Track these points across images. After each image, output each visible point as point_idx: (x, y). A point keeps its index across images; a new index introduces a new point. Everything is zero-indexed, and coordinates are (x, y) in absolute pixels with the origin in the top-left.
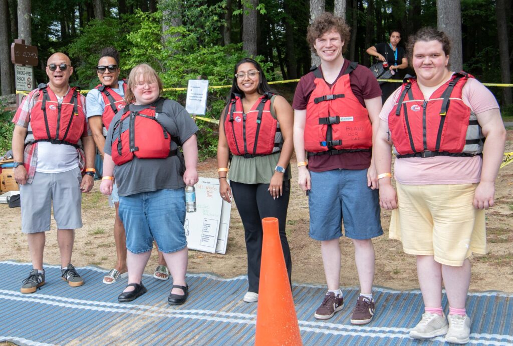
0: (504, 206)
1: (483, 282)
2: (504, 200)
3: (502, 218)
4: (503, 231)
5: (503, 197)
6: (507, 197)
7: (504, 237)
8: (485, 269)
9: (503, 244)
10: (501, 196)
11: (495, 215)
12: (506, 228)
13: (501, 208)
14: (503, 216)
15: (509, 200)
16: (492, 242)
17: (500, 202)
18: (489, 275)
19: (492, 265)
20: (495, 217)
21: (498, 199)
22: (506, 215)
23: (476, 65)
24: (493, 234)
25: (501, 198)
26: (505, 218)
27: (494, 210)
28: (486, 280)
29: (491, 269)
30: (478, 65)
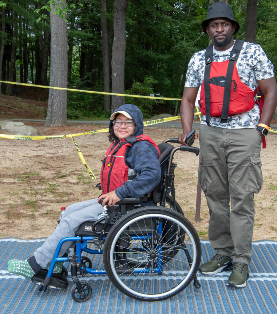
0: (75, 177)
1: (40, 231)
2: (76, 172)
3: (69, 185)
4: (67, 194)
5: (76, 171)
6: (78, 171)
7: (66, 198)
8: (44, 222)
9: (64, 203)
10: (75, 170)
11: (66, 183)
12: (70, 192)
13: (72, 178)
14: (71, 183)
15: (79, 173)
16: (57, 202)
17: (72, 174)
18: (45, 226)
19: (50, 219)
20: (65, 184)
21: (72, 172)
22: (73, 183)
23: (87, 81)
24: (60, 196)
25: (74, 171)
26: (72, 185)
27: (66, 180)
28: (42, 230)
29: (49, 222)
30: (88, 81)
